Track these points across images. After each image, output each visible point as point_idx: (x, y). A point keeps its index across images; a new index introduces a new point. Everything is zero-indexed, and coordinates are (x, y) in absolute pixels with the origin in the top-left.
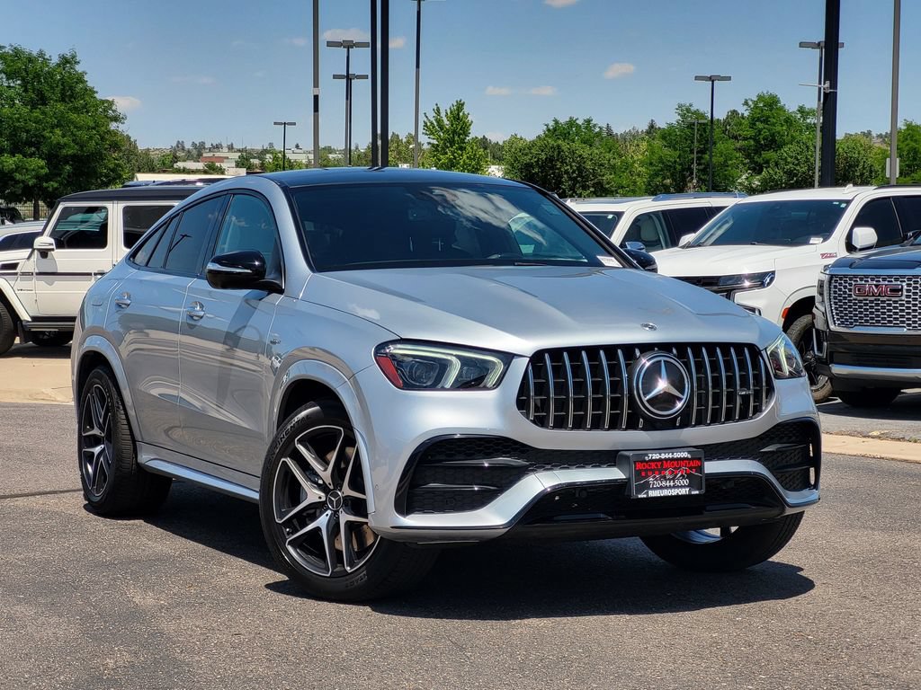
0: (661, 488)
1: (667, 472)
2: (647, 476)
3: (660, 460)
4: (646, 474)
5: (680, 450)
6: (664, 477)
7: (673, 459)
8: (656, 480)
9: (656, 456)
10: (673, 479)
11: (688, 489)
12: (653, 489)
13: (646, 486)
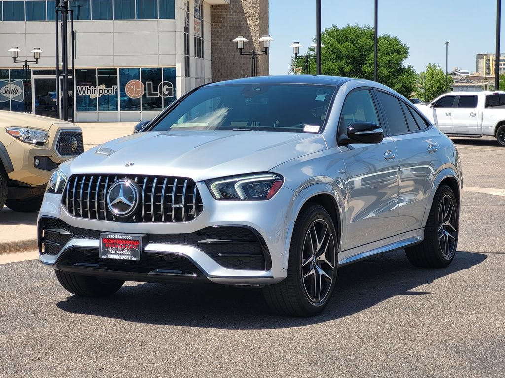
0: (115, 254)
1: (119, 246)
2: (108, 247)
3: (115, 239)
4: (108, 246)
5: (127, 235)
6: (117, 249)
7: (122, 239)
8: (113, 249)
9: (113, 237)
10: (122, 250)
11: (130, 257)
12: (111, 254)
13: (108, 252)
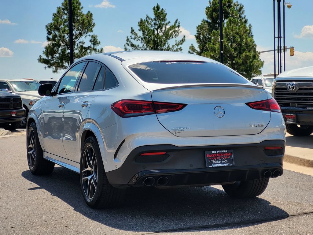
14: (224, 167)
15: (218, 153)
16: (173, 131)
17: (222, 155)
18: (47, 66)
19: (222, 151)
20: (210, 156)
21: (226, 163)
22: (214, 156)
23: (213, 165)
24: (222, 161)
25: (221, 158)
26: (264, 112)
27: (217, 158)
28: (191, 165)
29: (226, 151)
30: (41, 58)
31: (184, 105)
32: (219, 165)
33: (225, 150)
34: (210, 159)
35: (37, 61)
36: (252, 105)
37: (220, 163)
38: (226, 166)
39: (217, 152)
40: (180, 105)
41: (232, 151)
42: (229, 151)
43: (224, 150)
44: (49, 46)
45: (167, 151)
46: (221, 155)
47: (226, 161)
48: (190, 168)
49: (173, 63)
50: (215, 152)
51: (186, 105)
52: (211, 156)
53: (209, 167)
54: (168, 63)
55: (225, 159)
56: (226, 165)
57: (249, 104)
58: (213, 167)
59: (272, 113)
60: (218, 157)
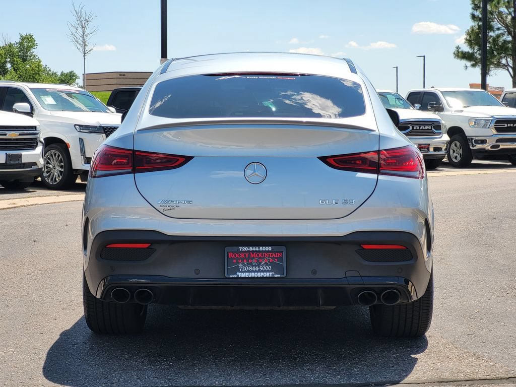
14: (263, 278)
15: (253, 252)
16: (160, 206)
17: (260, 255)
18: (469, 64)
19: (261, 249)
20: (235, 255)
21: (268, 271)
22: (243, 256)
23: (238, 273)
24: (259, 267)
25: (258, 261)
26: (360, 175)
27: (250, 261)
28: (197, 271)
29: (269, 249)
30: (460, 50)
31: (188, 159)
32: (253, 275)
33: (268, 246)
34: (234, 261)
35: (453, 56)
36: (334, 160)
37: (255, 271)
38: (267, 278)
39: (251, 249)
40: (180, 159)
41: (283, 248)
42: (277, 248)
43: (265, 246)
44: (473, 30)
45: (152, 242)
46: (258, 256)
47: (268, 268)
48: (194, 276)
49: (233, 77)
50: (245, 249)
51: (192, 158)
52: (237, 255)
53: (231, 276)
54: (223, 78)
55: (265, 263)
56: (267, 275)
57: (328, 160)
58: (238, 278)
59: (381, 177)
60: (252, 259)
